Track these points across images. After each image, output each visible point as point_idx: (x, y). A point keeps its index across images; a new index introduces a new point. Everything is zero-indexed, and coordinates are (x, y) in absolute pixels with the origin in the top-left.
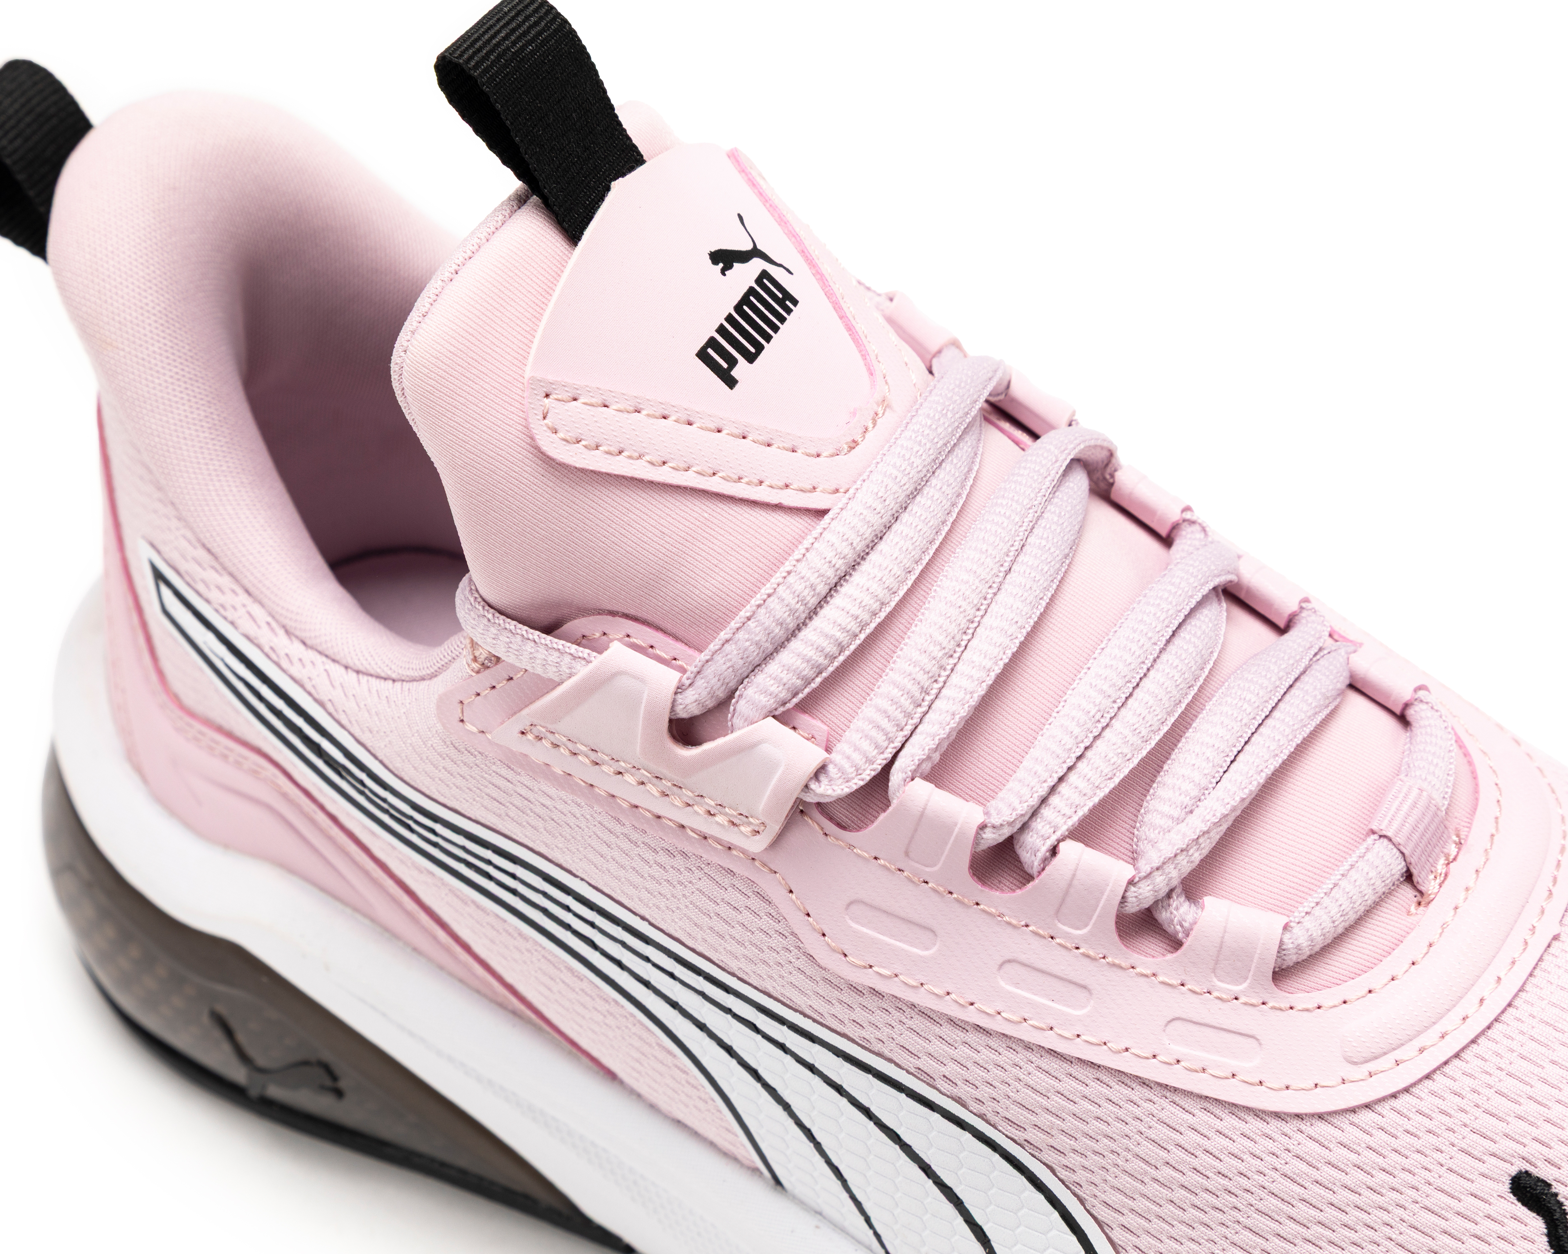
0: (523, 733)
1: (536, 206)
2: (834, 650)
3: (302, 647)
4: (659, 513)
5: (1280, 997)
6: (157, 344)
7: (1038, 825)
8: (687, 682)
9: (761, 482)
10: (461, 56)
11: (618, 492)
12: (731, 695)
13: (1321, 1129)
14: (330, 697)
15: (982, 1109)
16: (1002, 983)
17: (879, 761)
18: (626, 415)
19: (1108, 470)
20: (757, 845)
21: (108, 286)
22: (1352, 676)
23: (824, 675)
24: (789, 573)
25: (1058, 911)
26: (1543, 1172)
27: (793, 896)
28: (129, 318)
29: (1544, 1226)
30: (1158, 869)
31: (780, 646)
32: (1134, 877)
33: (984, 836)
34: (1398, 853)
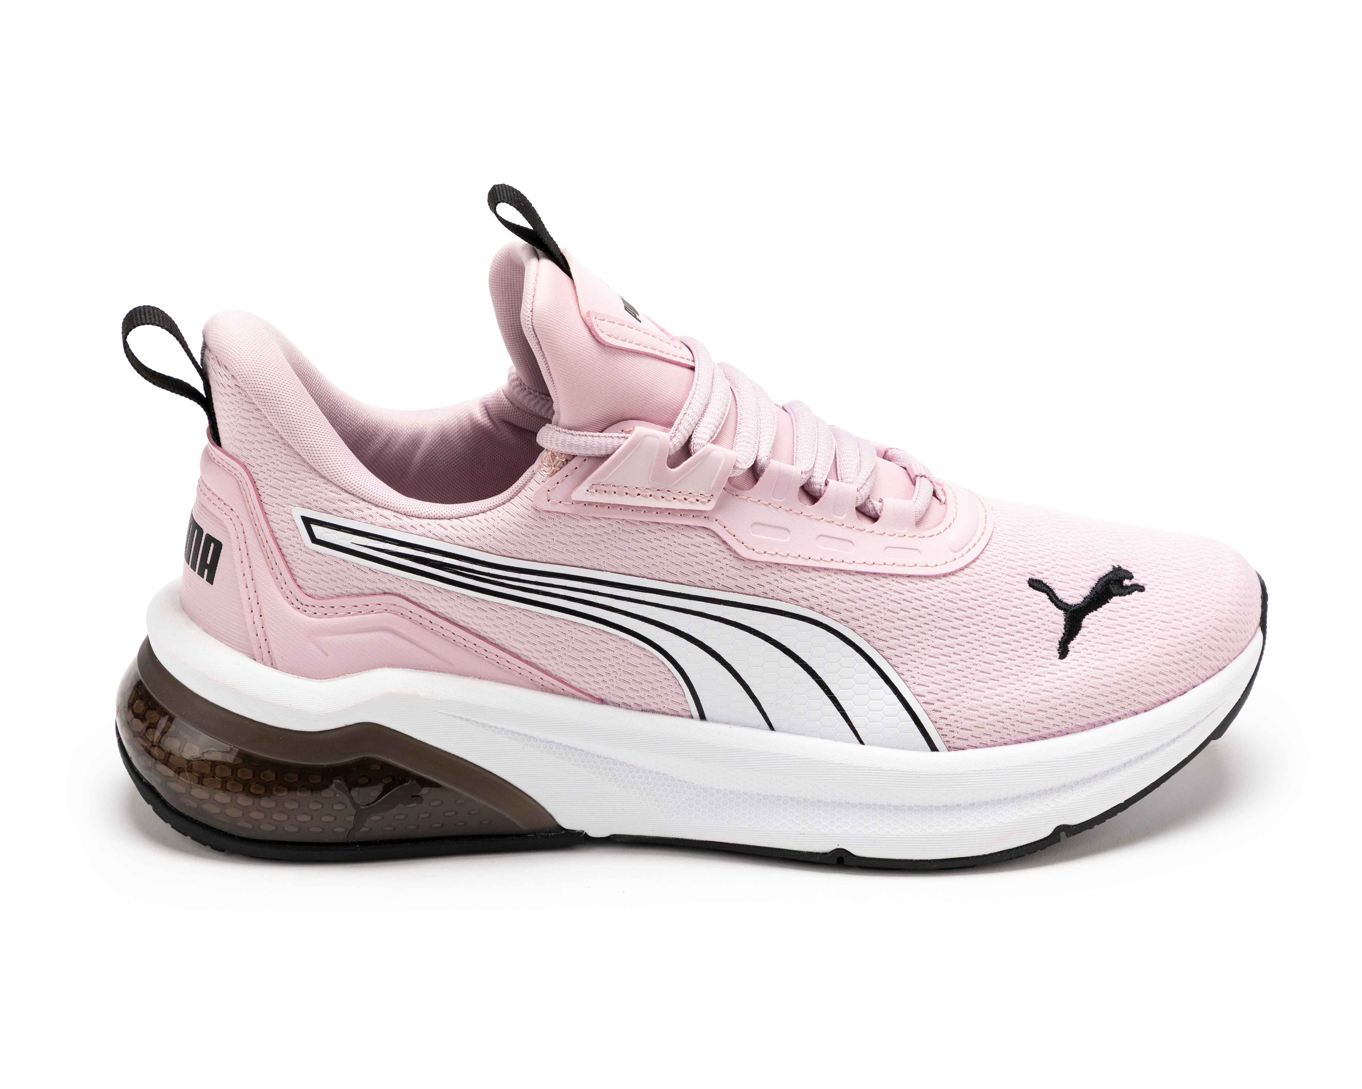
2: (722, 415)
5: (920, 532)
8: (673, 435)
13: (954, 579)
16: (819, 546)
18: (620, 326)
20: (710, 506)
23: (721, 426)
25: (833, 510)
27: (727, 529)
29: (1047, 596)
31: (702, 416)
33: (799, 481)
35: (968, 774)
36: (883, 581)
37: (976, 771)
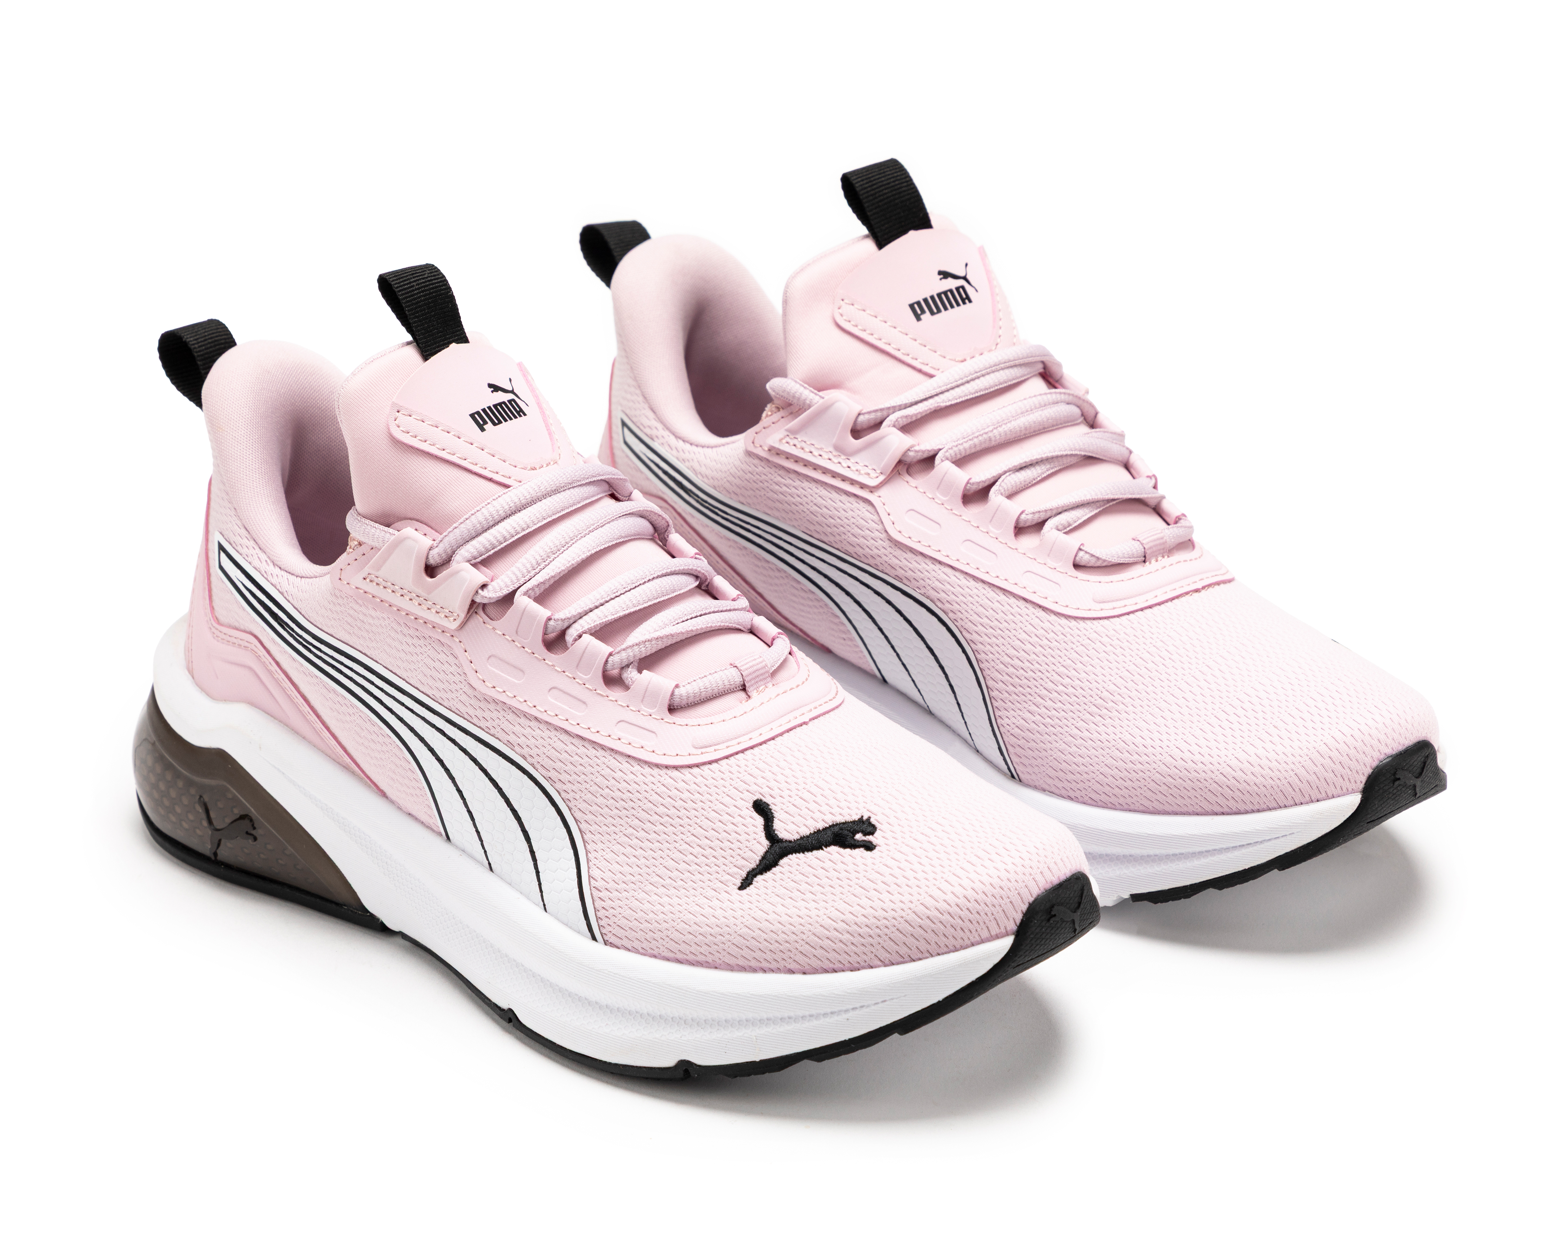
0: (364, 579)
1: (414, 346)
2: (502, 539)
3: (279, 570)
4: (438, 470)
5: (669, 718)
6: (243, 431)
7: (575, 626)
8: (435, 545)
9: (486, 468)
10: (397, 287)
11: (421, 458)
12: (454, 552)
13: (675, 774)
14: (287, 589)
15: (534, 761)
16: (549, 698)
17: (511, 587)
18: (431, 427)
19: (666, 534)
20: (454, 625)
21: (226, 403)
22: (752, 626)
23: (496, 550)
24: (489, 503)
25: (577, 666)
26: (767, 800)
27: (467, 654)
28: (233, 417)
29: (763, 821)
30: (624, 650)
31: (478, 535)
32: (613, 652)
33: (550, 623)
34: (740, 674)
35: (604, 973)
36: (601, 753)
37: (611, 972)
